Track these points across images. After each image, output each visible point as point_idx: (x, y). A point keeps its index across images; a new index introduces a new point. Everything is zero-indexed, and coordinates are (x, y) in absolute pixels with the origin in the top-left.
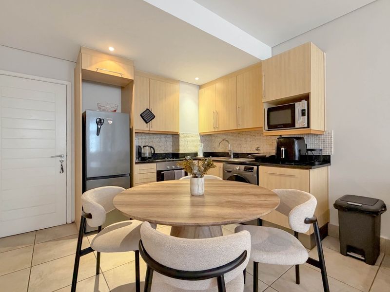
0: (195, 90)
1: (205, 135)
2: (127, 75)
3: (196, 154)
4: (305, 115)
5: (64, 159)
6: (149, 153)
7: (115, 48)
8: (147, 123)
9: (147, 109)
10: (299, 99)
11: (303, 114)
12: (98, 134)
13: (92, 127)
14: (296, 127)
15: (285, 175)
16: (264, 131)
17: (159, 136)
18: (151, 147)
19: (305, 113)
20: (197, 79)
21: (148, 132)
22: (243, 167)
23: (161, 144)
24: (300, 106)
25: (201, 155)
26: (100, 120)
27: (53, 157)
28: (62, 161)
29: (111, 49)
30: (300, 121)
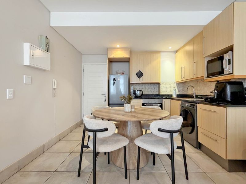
0: (173, 54)
1: (179, 83)
2: (127, 56)
3: (172, 95)
4: (230, 64)
5: (106, 96)
6: (140, 94)
7: (120, 45)
8: (139, 78)
9: (140, 71)
10: (226, 51)
11: (229, 63)
12: (114, 85)
13: (112, 82)
14: (224, 74)
15: (211, 111)
16: (205, 78)
17: (149, 85)
18: (141, 91)
19: (230, 61)
20: (170, 48)
21: (140, 83)
22: (189, 104)
23: (151, 89)
24: (227, 57)
25: (174, 96)
26: (115, 78)
27: (102, 95)
28: (105, 97)
29: (118, 46)
30: (227, 68)
